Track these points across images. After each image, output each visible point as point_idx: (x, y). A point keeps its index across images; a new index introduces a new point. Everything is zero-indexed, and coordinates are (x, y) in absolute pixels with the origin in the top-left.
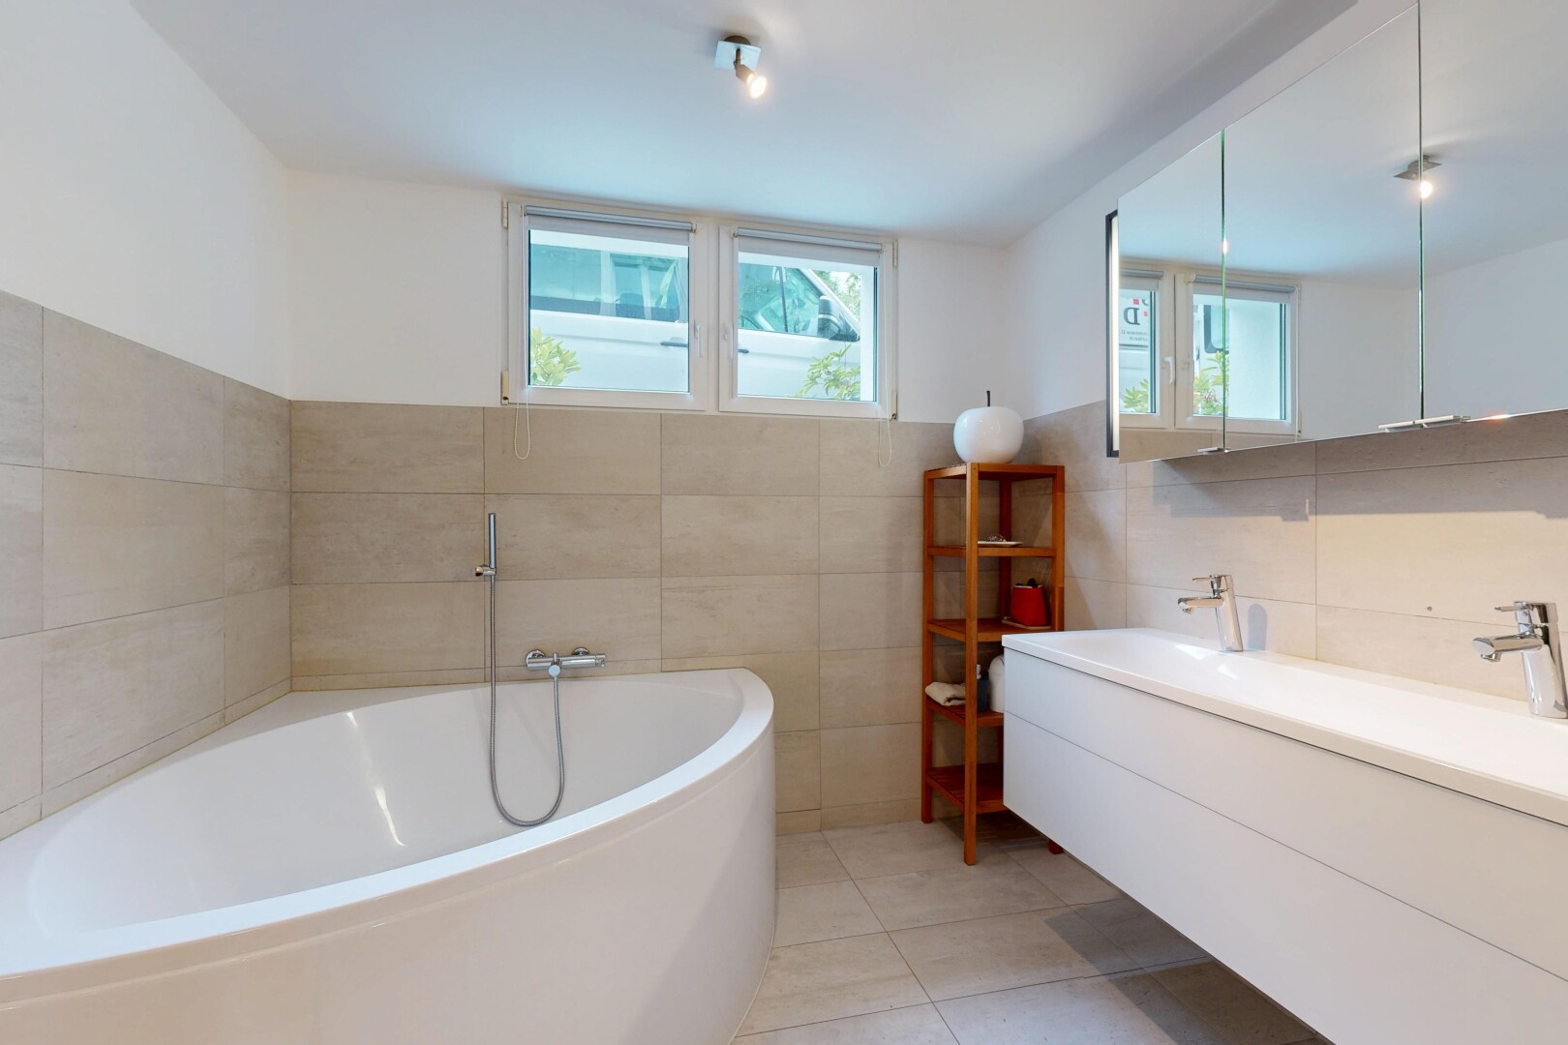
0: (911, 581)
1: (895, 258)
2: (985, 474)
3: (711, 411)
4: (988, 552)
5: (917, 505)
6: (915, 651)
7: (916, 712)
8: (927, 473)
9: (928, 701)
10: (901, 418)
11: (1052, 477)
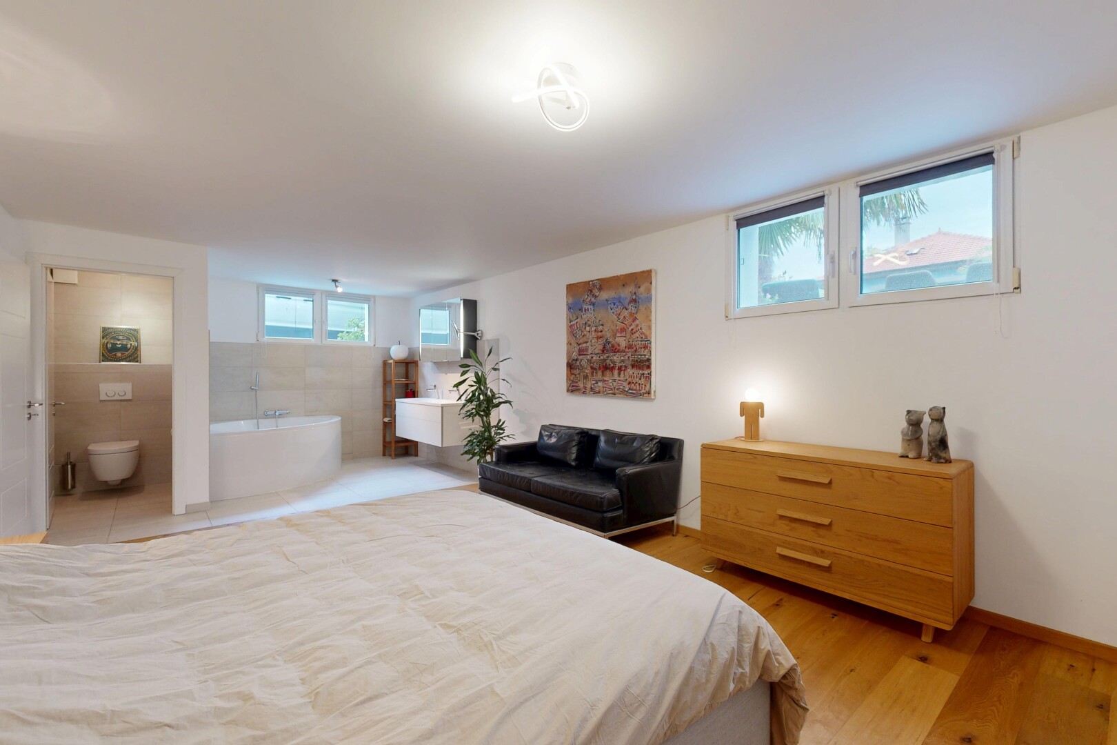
0: (380, 391)
1: (374, 302)
2: (398, 363)
3: (319, 344)
4: (397, 382)
5: (381, 370)
6: (381, 410)
7: (381, 426)
8: (384, 361)
9: (384, 422)
10: (376, 346)
11: (415, 363)
